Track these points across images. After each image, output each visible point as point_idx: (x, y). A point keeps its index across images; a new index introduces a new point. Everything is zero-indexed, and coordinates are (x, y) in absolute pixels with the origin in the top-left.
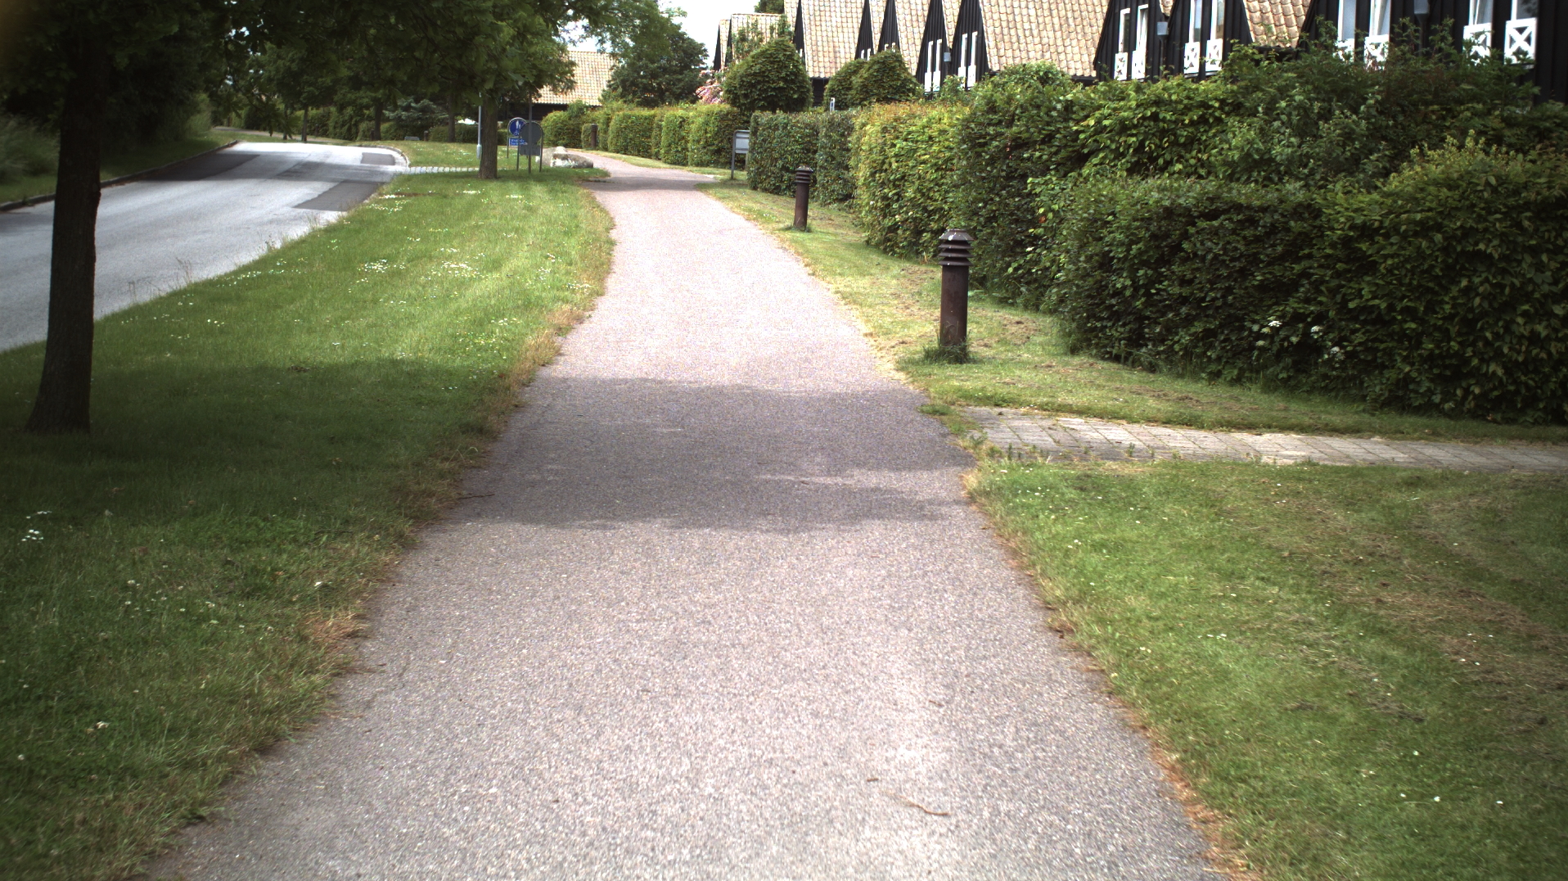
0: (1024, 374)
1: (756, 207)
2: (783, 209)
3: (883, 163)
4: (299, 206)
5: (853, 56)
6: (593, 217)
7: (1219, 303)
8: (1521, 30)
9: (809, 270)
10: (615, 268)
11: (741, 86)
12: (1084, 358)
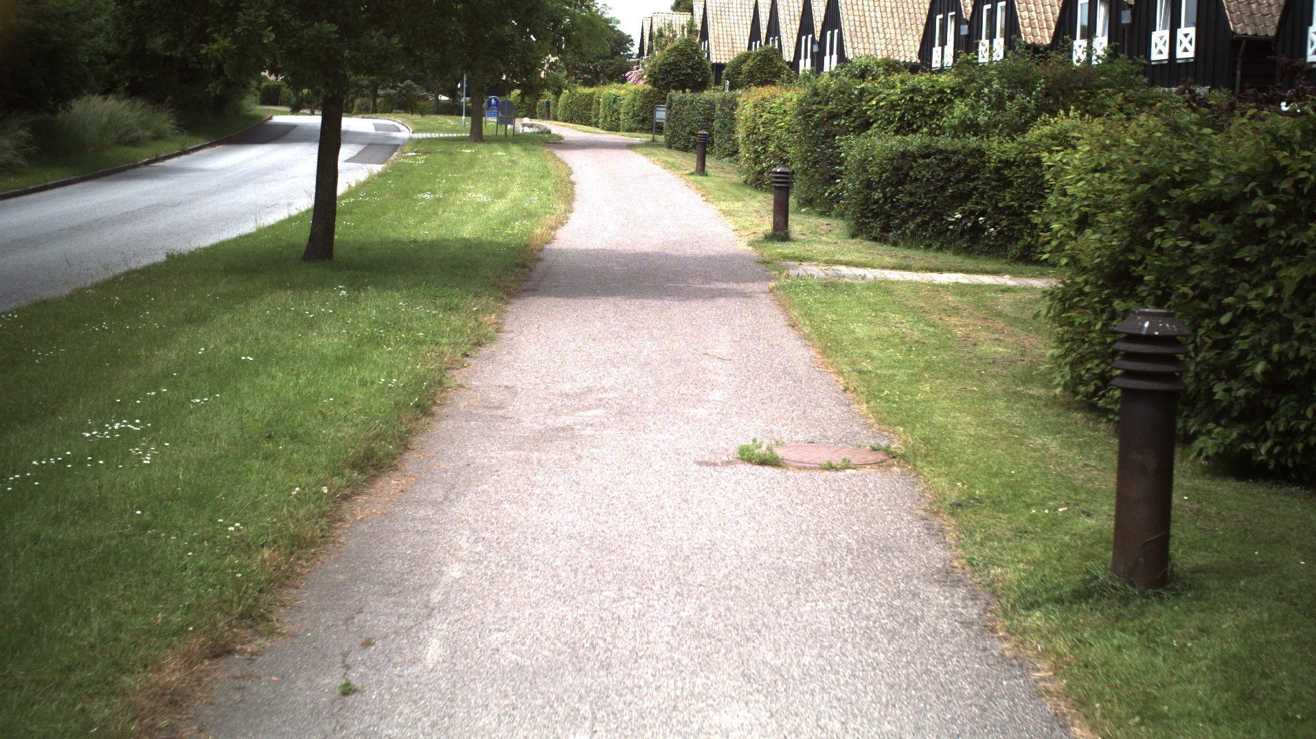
0: (819, 246)
1: (671, 160)
2: (689, 161)
3: (755, 128)
4: (347, 161)
5: (746, 46)
6: (557, 167)
7: (929, 206)
8: (1186, 35)
9: (704, 198)
10: (577, 198)
11: (659, 72)
12: (858, 240)
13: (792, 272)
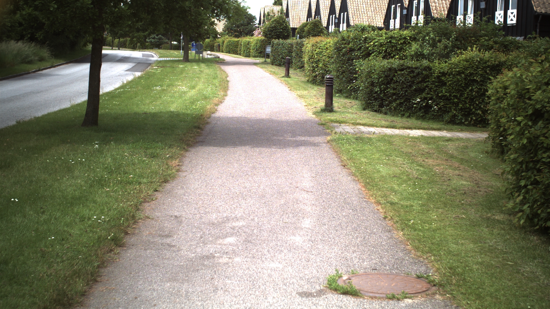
0: (349, 115)
1: (273, 70)
2: (282, 71)
3: (312, 56)
4: (126, 71)
5: (306, 20)
6: (221, 73)
8: (512, 13)
9: (289, 89)
10: (230, 89)
11: (268, 31)
12: (367, 111)
13: (337, 130)
